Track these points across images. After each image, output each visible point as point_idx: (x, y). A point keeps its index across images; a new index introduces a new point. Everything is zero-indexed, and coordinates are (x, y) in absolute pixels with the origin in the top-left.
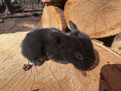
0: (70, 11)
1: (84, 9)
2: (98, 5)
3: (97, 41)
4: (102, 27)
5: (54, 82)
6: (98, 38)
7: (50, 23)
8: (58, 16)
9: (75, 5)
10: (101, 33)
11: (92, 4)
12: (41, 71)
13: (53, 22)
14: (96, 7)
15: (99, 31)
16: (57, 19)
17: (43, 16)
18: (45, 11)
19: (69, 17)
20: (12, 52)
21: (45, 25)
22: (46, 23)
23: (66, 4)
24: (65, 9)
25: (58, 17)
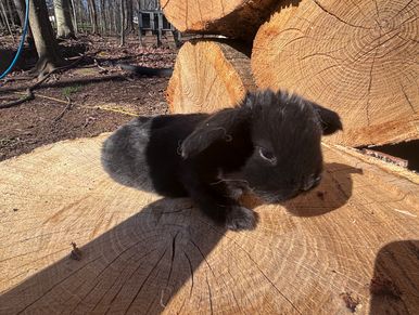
0: (273, 57)
1: (324, 49)
2: (377, 34)
3: (381, 154)
4: (393, 105)
5: (282, 308)
6: (380, 144)
7: (202, 97)
8: (231, 73)
9: (291, 37)
10: (389, 127)
11: (353, 31)
12: (226, 270)
13: (211, 95)
14: (368, 39)
15: (382, 121)
16: (228, 86)
17: (175, 75)
18: (182, 61)
19: (270, 75)
20: (109, 202)
21: (182, 106)
22: (186, 100)
23: (260, 35)
24: (254, 51)
25: (234, 78)
